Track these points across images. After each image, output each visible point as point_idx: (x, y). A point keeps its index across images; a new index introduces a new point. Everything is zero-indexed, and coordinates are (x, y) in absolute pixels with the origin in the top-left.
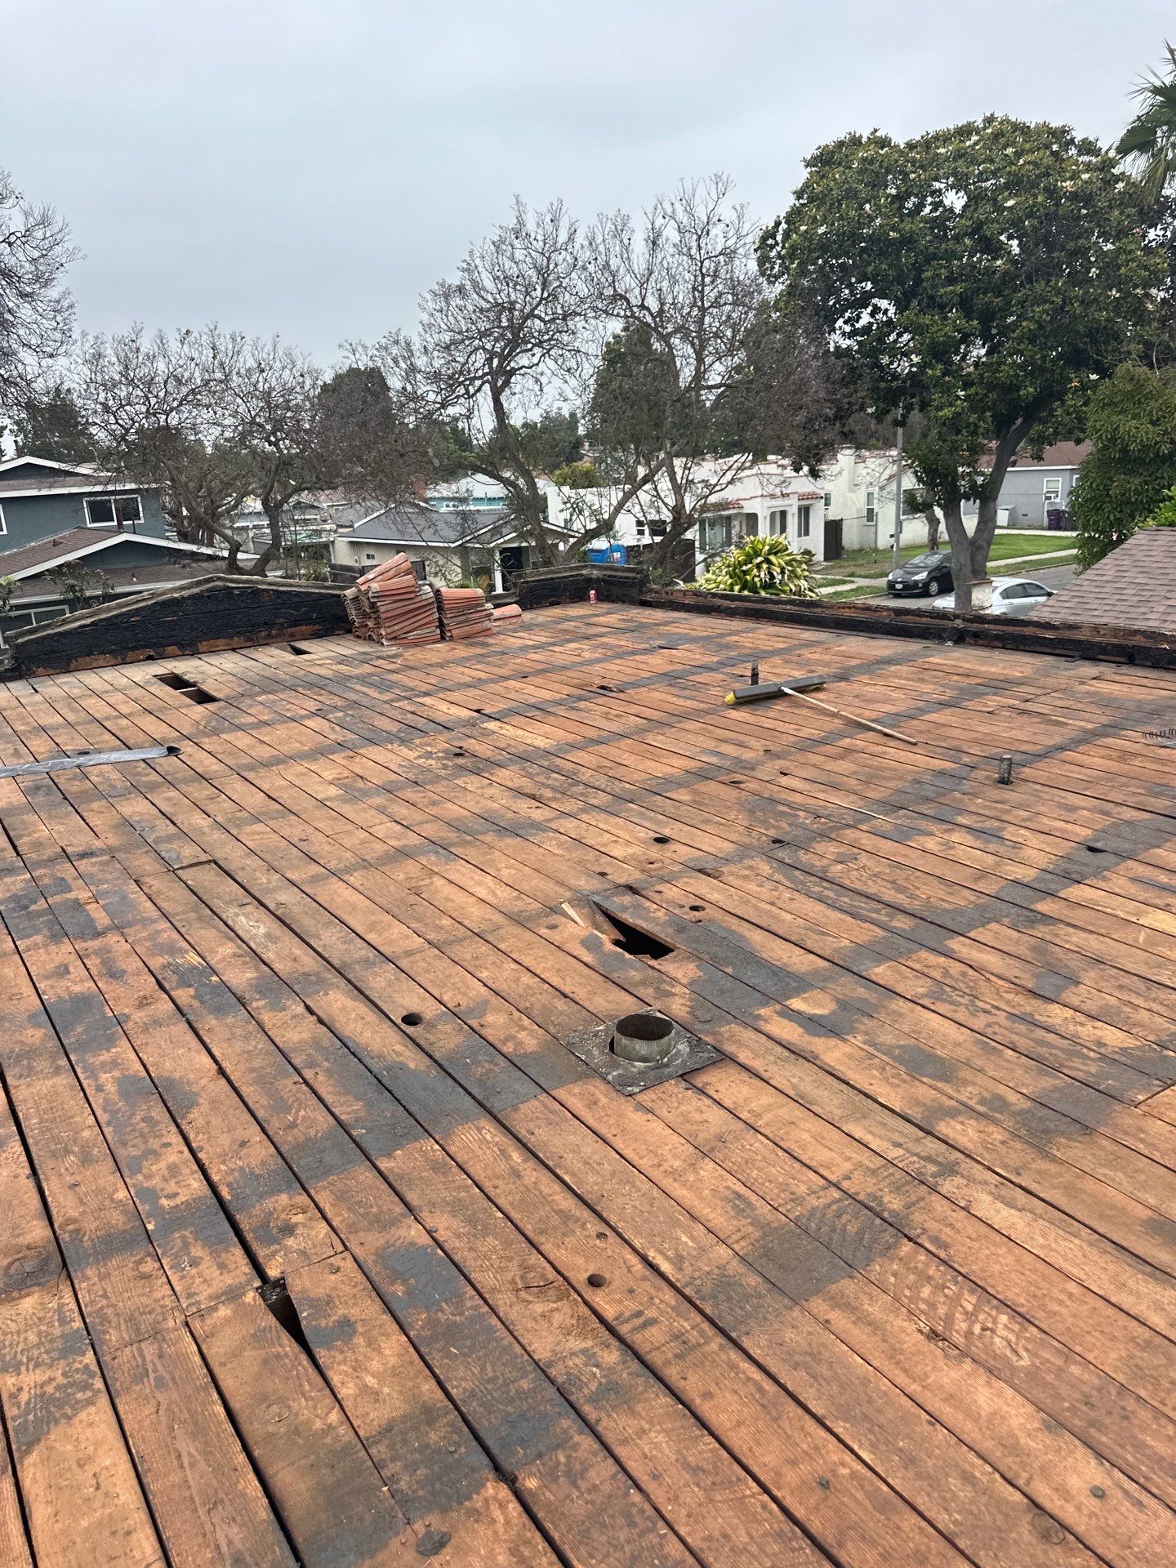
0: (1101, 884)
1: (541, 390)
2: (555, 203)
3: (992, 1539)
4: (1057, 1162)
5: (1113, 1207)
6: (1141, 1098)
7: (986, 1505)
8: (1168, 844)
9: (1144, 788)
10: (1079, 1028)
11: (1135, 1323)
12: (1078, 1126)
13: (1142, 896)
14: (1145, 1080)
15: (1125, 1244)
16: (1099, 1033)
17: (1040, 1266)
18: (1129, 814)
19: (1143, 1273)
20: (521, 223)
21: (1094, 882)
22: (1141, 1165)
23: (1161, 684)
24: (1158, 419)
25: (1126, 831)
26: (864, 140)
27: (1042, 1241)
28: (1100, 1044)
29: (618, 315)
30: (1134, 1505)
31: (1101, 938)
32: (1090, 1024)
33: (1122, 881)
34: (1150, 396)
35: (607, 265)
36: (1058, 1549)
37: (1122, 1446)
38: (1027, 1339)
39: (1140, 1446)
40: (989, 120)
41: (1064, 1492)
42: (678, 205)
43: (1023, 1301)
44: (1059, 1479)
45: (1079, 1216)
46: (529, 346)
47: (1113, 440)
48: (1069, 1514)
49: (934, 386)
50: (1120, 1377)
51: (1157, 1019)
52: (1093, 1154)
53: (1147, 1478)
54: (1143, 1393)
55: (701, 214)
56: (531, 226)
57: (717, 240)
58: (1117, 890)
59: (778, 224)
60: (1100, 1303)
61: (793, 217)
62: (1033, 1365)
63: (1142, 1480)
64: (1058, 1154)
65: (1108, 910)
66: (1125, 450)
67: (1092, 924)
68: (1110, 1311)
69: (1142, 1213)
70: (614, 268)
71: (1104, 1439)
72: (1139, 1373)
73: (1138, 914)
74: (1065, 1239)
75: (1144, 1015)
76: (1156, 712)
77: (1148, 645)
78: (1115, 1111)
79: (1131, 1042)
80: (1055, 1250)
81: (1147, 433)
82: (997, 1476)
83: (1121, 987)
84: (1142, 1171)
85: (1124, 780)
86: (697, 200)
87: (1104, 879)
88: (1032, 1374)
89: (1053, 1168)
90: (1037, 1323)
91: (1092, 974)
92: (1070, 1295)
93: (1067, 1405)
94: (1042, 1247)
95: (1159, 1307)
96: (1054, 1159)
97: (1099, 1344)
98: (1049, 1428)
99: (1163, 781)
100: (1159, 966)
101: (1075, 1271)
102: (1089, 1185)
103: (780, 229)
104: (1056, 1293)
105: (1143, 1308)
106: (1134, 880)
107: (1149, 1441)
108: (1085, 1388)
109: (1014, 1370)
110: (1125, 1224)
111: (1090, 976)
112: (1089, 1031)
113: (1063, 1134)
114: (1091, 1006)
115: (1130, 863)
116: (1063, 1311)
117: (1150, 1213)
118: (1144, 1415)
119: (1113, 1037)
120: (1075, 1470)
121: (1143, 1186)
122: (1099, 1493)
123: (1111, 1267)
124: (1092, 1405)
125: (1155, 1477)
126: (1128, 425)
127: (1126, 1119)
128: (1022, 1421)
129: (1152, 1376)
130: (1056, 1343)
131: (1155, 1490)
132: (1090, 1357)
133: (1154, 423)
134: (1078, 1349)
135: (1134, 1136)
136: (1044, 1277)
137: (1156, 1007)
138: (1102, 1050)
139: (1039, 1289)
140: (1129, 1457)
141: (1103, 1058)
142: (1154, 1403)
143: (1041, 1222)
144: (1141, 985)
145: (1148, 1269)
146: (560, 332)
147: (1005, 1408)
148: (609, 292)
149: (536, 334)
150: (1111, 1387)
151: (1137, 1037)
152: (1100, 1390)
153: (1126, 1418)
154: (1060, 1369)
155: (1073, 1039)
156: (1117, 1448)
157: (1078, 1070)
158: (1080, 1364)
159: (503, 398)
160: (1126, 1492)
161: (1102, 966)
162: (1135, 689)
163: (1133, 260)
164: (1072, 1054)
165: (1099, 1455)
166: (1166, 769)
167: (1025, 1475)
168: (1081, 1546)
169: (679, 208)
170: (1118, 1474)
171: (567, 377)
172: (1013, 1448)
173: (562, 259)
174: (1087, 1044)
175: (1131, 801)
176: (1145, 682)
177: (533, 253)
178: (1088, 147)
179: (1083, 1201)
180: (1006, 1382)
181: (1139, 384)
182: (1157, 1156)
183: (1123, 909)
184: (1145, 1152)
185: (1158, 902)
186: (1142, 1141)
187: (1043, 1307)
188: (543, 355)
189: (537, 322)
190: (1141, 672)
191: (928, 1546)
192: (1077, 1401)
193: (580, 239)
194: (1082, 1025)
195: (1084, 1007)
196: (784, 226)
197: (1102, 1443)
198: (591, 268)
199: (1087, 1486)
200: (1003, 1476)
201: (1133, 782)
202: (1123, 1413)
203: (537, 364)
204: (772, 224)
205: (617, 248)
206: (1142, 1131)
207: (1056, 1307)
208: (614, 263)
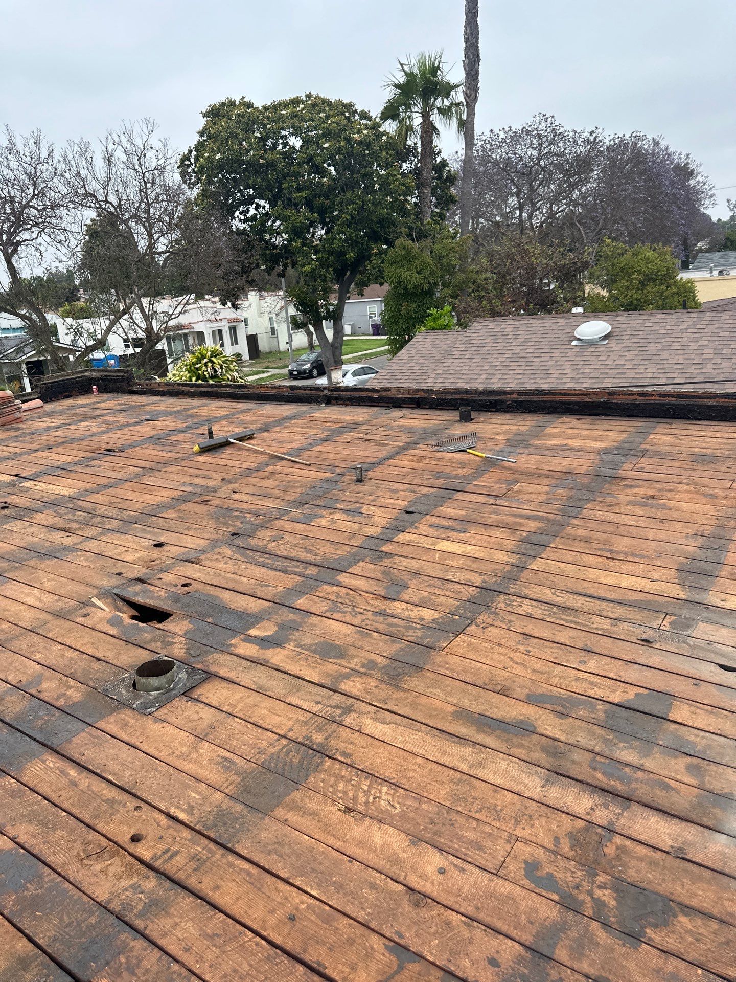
0: (415, 531)
1: (41, 255)
2: (36, 131)
3: (389, 916)
4: (405, 691)
5: (436, 709)
6: (444, 645)
7: (384, 899)
8: (446, 504)
9: (432, 475)
10: (410, 613)
11: (452, 771)
12: (414, 668)
13: (436, 534)
14: (446, 634)
15: (444, 729)
16: (420, 613)
17: (402, 753)
18: (425, 490)
19: (454, 742)
20: (13, 144)
21: (411, 530)
22: (448, 682)
23: (435, 417)
24: (420, 270)
25: (424, 500)
26: (237, 103)
27: (401, 738)
28: (422, 619)
29: (90, 207)
30: (460, 872)
31: (418, 561)
32: (415, 609)
33: (425, 528)
34: (415, 258)
35: (78, 174)
36: (424, 909)
37: (452, 841)
38: (398, 797)
39: (460, 838)
40: (309, 96)
41: (424, 877)
42: (122, 136)
43: (394, 776)
44: (421, 870)
45: (419, 719)
46: (29, 226)
47: (399, 283)
48: (428, 888)
49: (298, 253)
50: (448, 804)
51: (449, 600)
52: (424, 683)
53: (466, 855)
54: (460, 809)
55: (139, 143)
56: (20, 146)
57: (151, 161)
58: (423, 533)
59: (190, 152)
60: (435, 765)
61: (199, 147)
62: (403, 810)
63: (463, 857)
64: (406, 687)
65: (419, 545)
66: (406, 289)
67: (412, 554)
68: (440, 768)
69: (451, 709)
70: (83, 176)
71: (443, 840)
72: (457, 798)
73: (434, 544)
74: (413, 734)
75: (442, 599)
76: (432, 433)
77: (426, 397)
78: (432, 655)
79: (436, 615)
80: (408, 742)
81: (416, 278)
82: (389, 880)
83: (429, 586)
84: (449, 685)
85: (421, 472)
86: (135, 135)
87: (416, 528)
88: (403, 815)
89: (403, 695)
90: (403, 786)
91: (415, 581)
92: (419, 765)
93: (422, 827)
94: (402, 742)
95: (463, 759)
96: (404, 690)
97: (435, 789)
98: (413, 843)
99: (440, 470)
100: (447, 571)
101: (420, 751)
102: (423, 700)
103: (192, 154)
104: (411, 767)
105: (456, 762)
106: (431, 526)
107: (466, 834)
108: (430, 815)
109: (392, 816)
110: (443, 718)
111: (413, 583)
112: (415, 613)
113: (407, 674)
114: (415, 599)
115: (428, 517)
116: (416, 775)
117: (454, 708)
118: (461, 820)
119: (428, 614)
120: (429, 863)
121: (450, 694)
122: (442, 871)
123: (438, 744)
124: (435, 823)
125: (469, 853)
126: (405, 274)
127: (438, 658)
128: (399, 844)
129: (464, 798)
130: (413, 795)
131: (470, 860)
132: (432, 797)
133: (418, 273)
134: (425, 794)
135: (443, 667)
136: (404, 759)
137: (448, 593)
138: (423, 623)
139: (402, 766)
140: (456, 846)
141: (424, 626)
142: (466, 812)
143: (400, 728)
144: (439, 582)
145: (457, 739)
146: (50, 217)
147: (390, 839)
148: (82, 191)
149: (33, 218)
150: (443, 810)
151: (439, 612)
152: (438, 814)
153: (452, 825)
154: (417, 809)
155: (407, 620)
156: (449, 843)
157: (412, 636)
158: (427, 802)
159: (13, 261)
160: (456, 866)
161: (419, 576)
162: (422, 421)
163: (396, 180)
164: (407, 628)
165: (441, 850)
166: (441, 463)
167: (403, 874)
168: (435, 904)
169: (124, 139)
170: (451, 857)
171: (59, 247)
172: (395, 860)
173: (46, 170)
174: (415, 621)
175: (425, 483)
176: (426, 417)
177: (24, 164)
178: (365, 115)
179: (421, 710)
180: (389, 825)
181: (408, 251)
182: (455, 675)
183: (426, 542)
184: (450, 675)
185: (444, 536)
186: (447, 669)
187: (405, 776)
188: (40, 232)
189: (33, 210)
190: (424, 412)
191: (354, 933)
192: (427, 823)
193: (57, 156)
194: (412, 610)
195: (412, 601)
196: (194, 153)
197: (441, 843)
198: (67, 175)
199: (436, 869)
200: (392, 879)
201: (426, 472)
202: (451, 823)
203: (36, 238)
204: (186, 152)
205: (84, 163)
206: (446, 663)
207: (411, 774)
208: (83, 173)
